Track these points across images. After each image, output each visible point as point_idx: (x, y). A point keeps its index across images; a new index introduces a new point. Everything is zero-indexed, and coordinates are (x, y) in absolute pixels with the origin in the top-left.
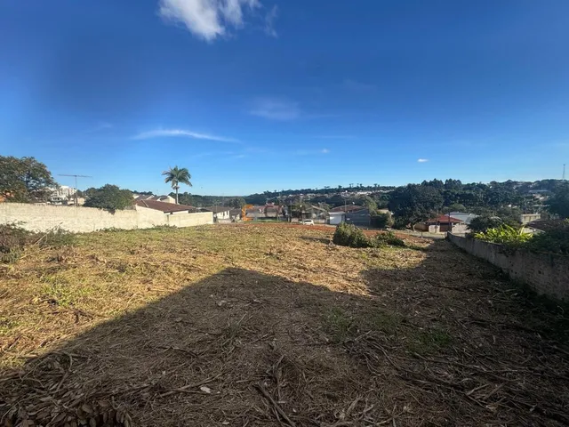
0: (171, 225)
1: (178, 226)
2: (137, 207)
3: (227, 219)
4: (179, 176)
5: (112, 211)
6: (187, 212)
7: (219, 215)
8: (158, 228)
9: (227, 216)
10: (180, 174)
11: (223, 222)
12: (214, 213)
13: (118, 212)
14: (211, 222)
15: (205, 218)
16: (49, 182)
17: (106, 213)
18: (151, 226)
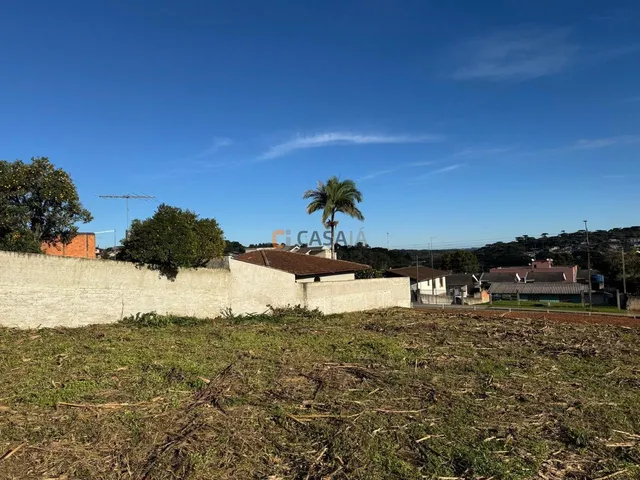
0: (311, 307)
1: (326, 312)
2: (233, 263)
3: (441, 296)
4: (336, 199)
5: (170, 271)
6: (352, 276)
7: (424, 287)
8: (279, 316)
9: (441, 289)
10: (339, 194)
11: (433, 302)
12: (413, 281)
13: (185, 276)
14: (406, 302)
15: (391, 293)
16: (73, 210)
17: (152, 277)
18: (260, 310)
